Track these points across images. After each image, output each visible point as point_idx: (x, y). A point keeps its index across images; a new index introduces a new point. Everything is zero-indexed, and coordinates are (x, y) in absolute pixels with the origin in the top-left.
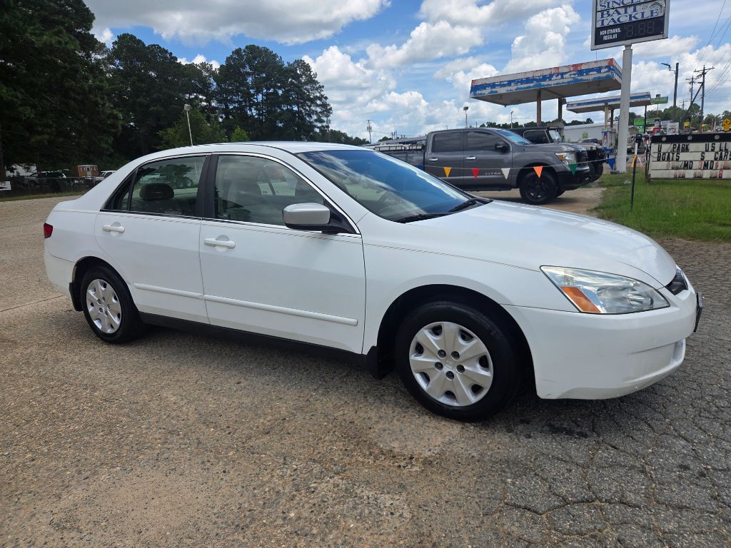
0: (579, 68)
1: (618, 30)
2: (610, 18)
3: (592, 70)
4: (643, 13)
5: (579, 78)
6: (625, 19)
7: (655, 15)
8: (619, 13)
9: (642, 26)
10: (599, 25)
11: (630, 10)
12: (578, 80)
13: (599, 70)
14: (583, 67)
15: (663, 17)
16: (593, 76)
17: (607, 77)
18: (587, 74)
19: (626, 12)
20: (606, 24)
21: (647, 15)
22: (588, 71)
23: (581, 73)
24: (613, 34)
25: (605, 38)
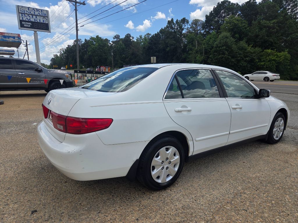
0: (4, 35)
1: (30, 24)
2: (26, 18)
3: (11, 37)
4: (40, 20)
5: (5, 39)
6: (32, 20)
7: (45, 22)
8: (30, 17)
9: (41, 25)
10: (21, 19)
11: (34, 17)
12: (4, 40)
13: (14, 37)
14: (6, 35)
15: (48, 24)
16: (11, 40)
17: (18, 41)
18: (8, 38)
19: (33, 17)
20: (24, 19)
21: (42, 21)
22: (9, 37)
23: (5, 37)
24: (28, 25)
25: (25, 25)
